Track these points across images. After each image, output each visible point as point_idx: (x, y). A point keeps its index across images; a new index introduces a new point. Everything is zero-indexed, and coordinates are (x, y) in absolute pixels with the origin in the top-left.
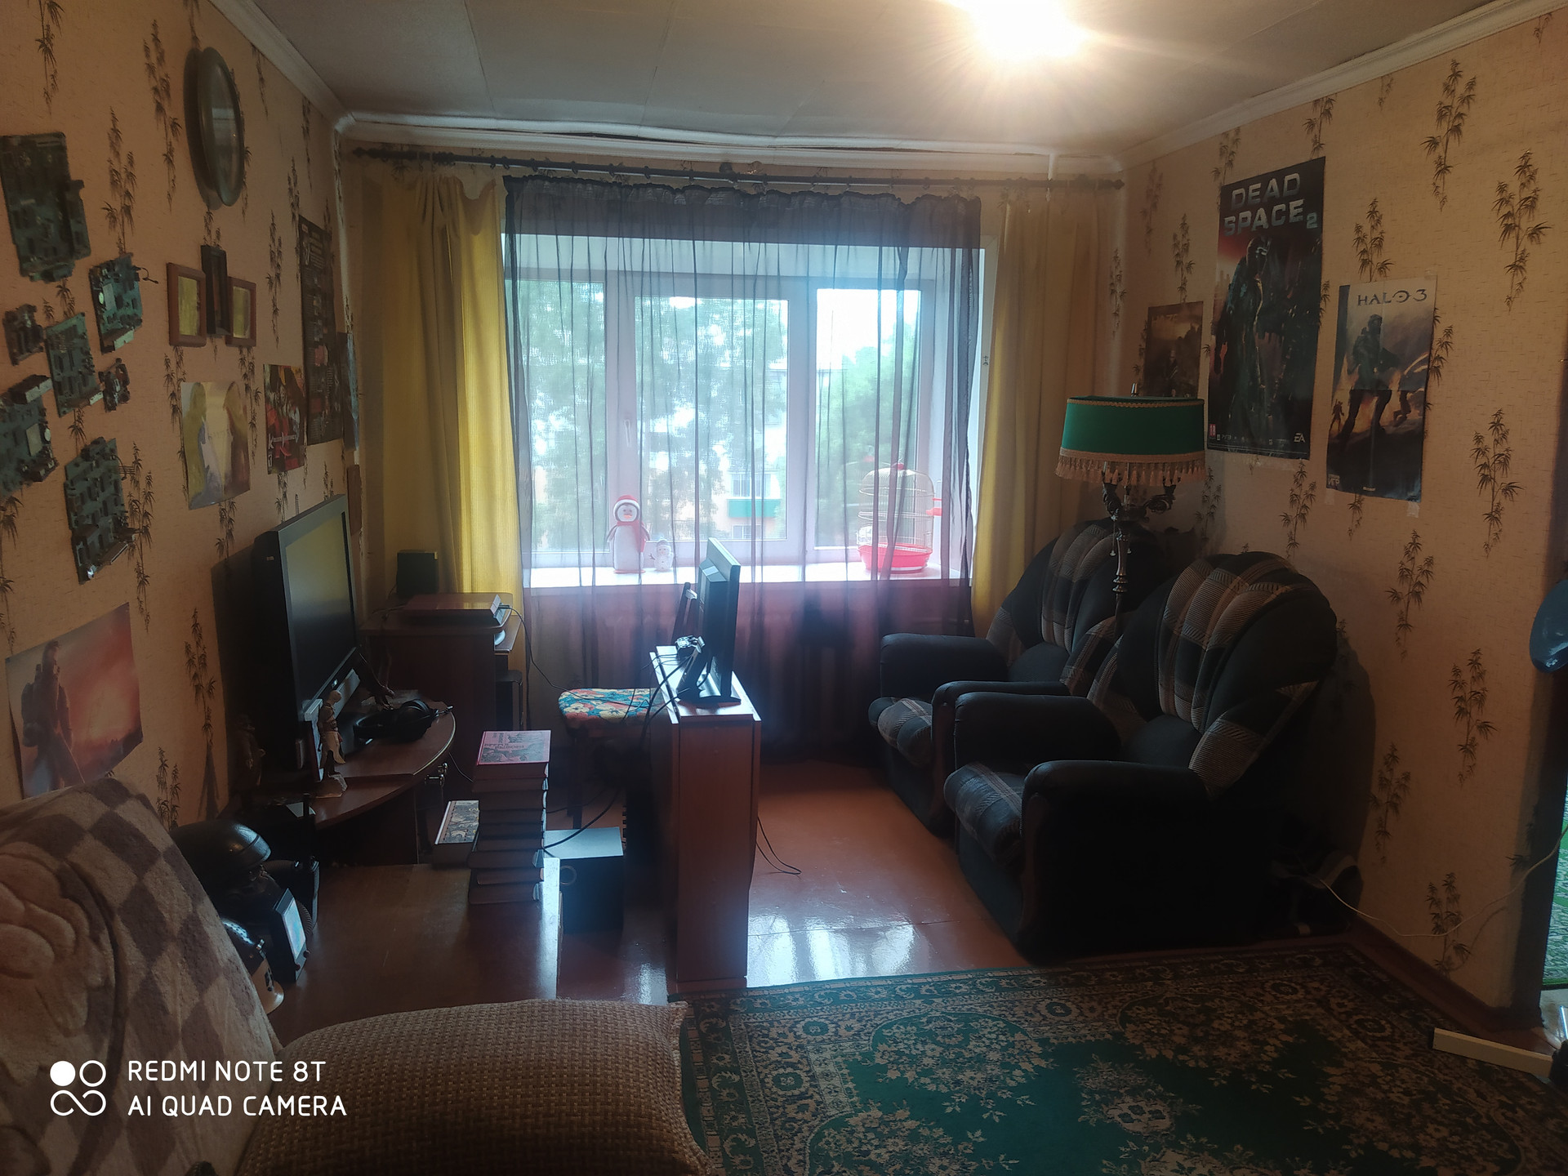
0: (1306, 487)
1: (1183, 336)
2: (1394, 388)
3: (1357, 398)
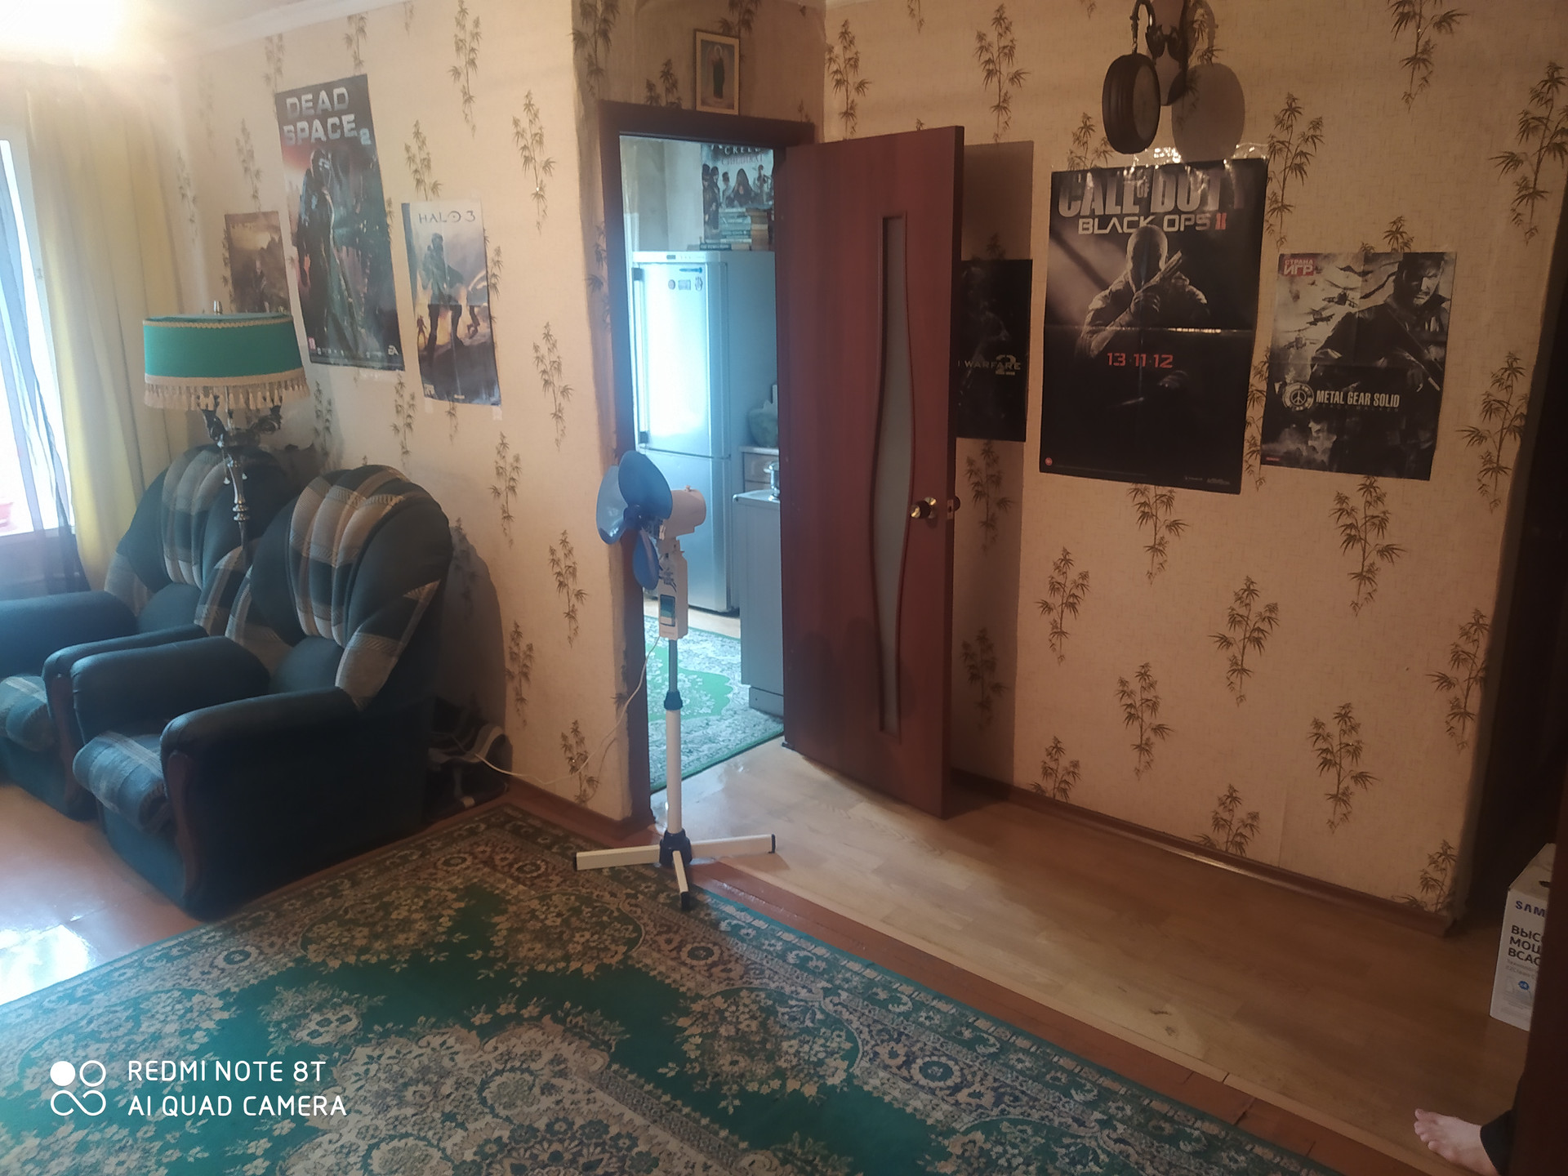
0: (407, 397)
1: (265, 247)
2: (463, 303)
3: (435, 312)
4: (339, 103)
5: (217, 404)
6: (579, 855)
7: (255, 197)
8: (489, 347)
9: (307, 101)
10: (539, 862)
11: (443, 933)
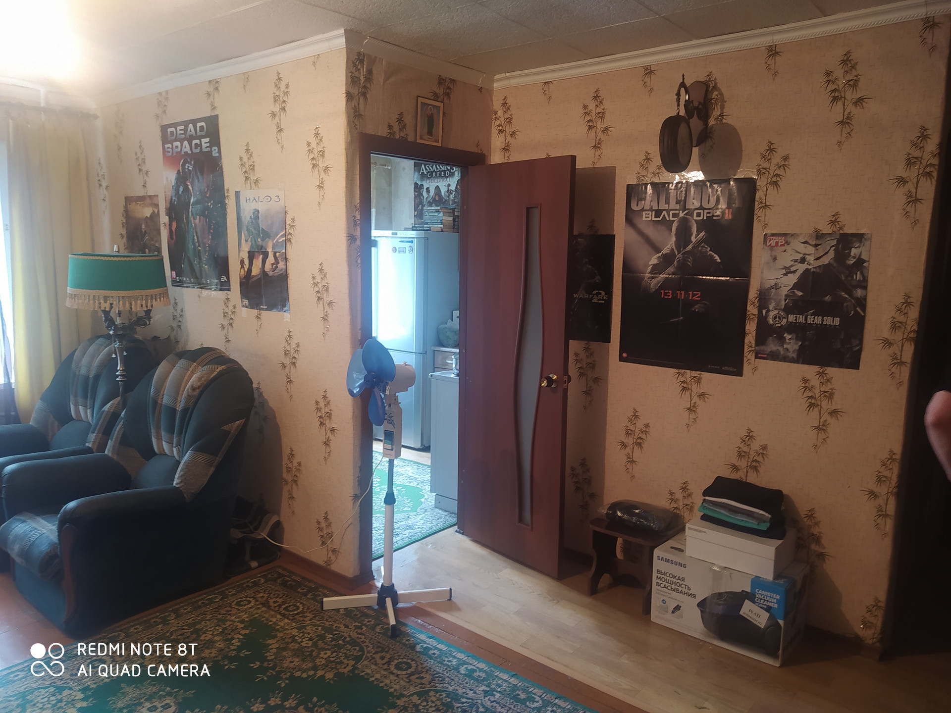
0: (231, 307)
1: (149, 216)
2: (270, 250)
3: (251, 256)
4: (200, 131)
5: (111, 308)
6: (325, 599)
7: (144, 186)
8: (284, 277)
9: (180, 130)
10: (298, 604)
11: (234, 650)
